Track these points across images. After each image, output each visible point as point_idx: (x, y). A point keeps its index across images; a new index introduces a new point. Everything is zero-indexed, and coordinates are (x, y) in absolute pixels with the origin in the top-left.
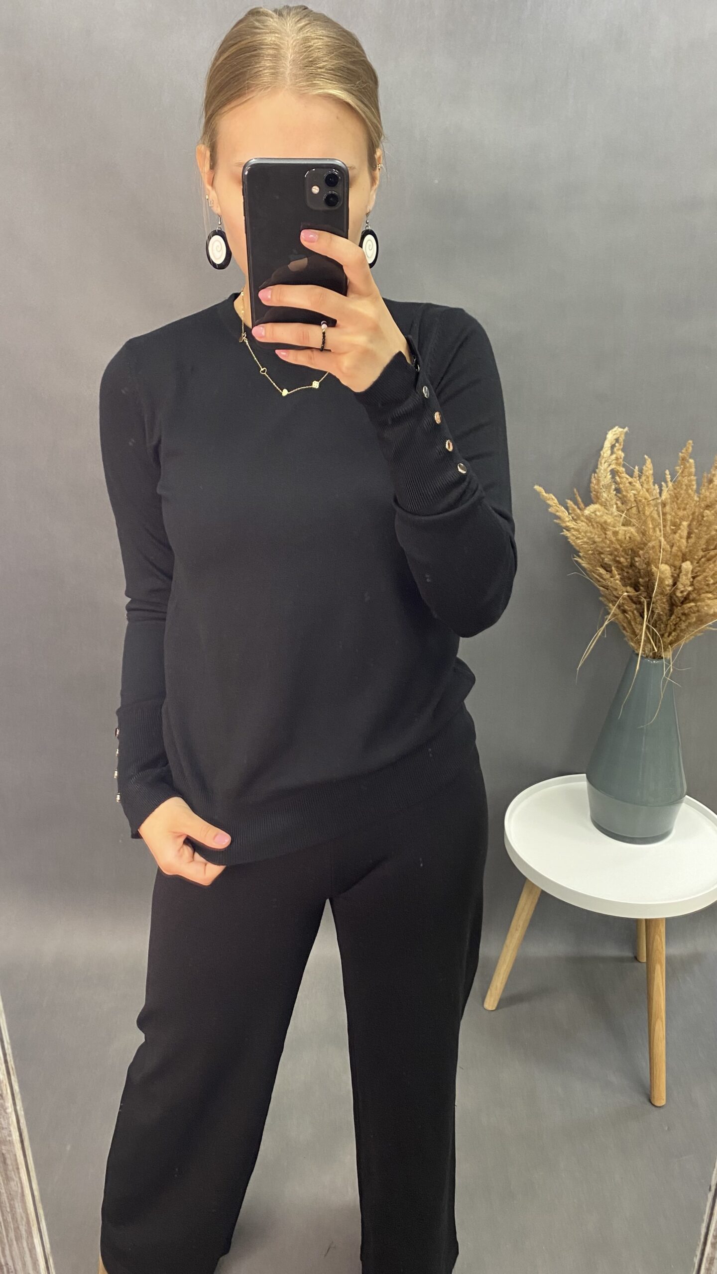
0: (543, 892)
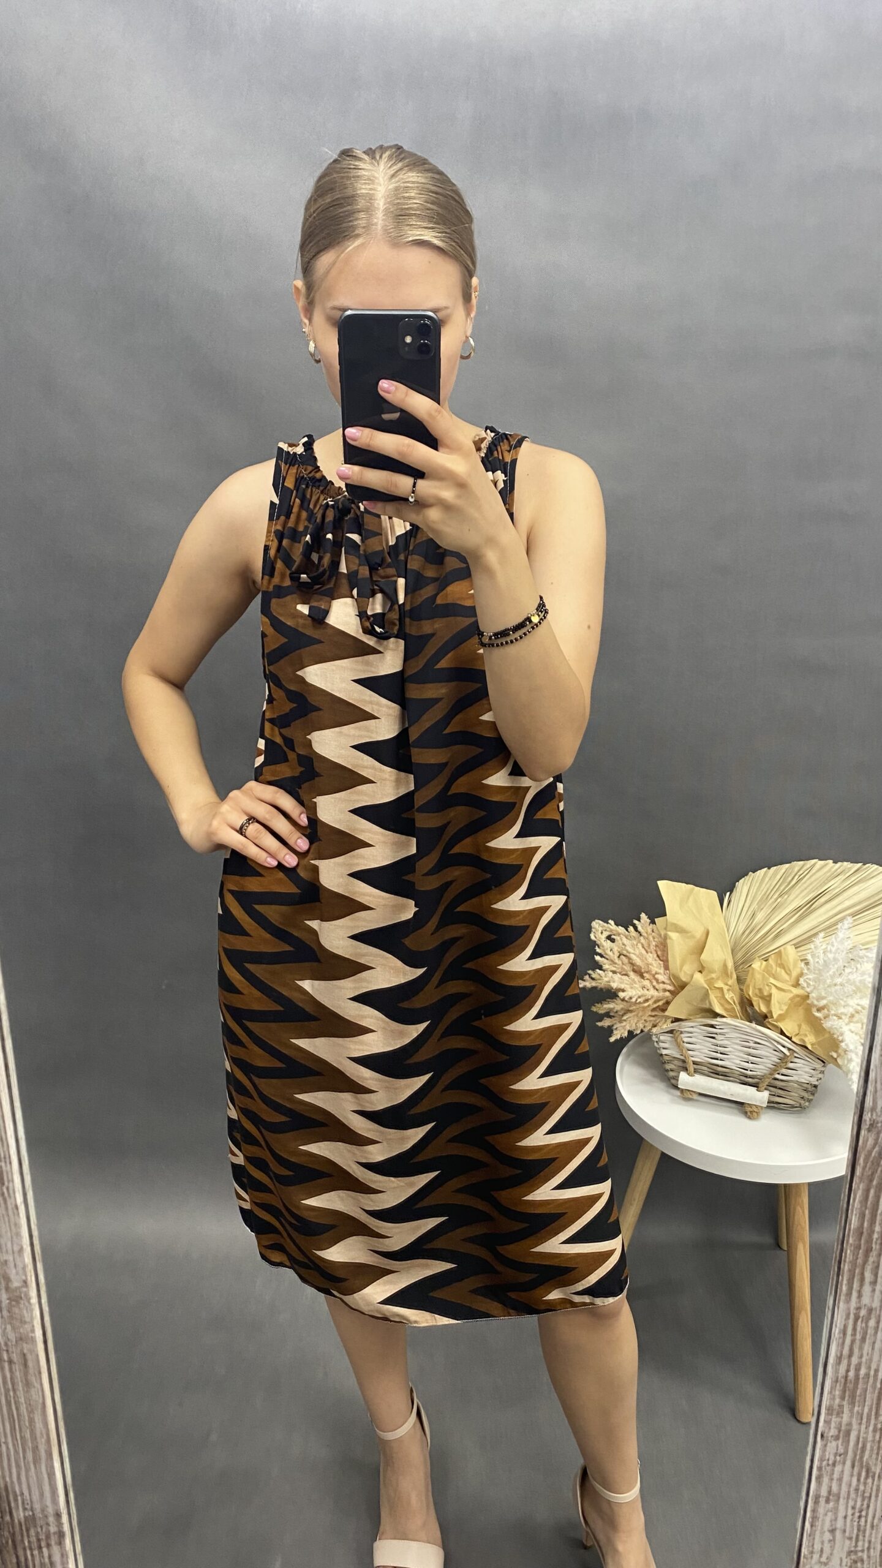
0: (663, 1155)
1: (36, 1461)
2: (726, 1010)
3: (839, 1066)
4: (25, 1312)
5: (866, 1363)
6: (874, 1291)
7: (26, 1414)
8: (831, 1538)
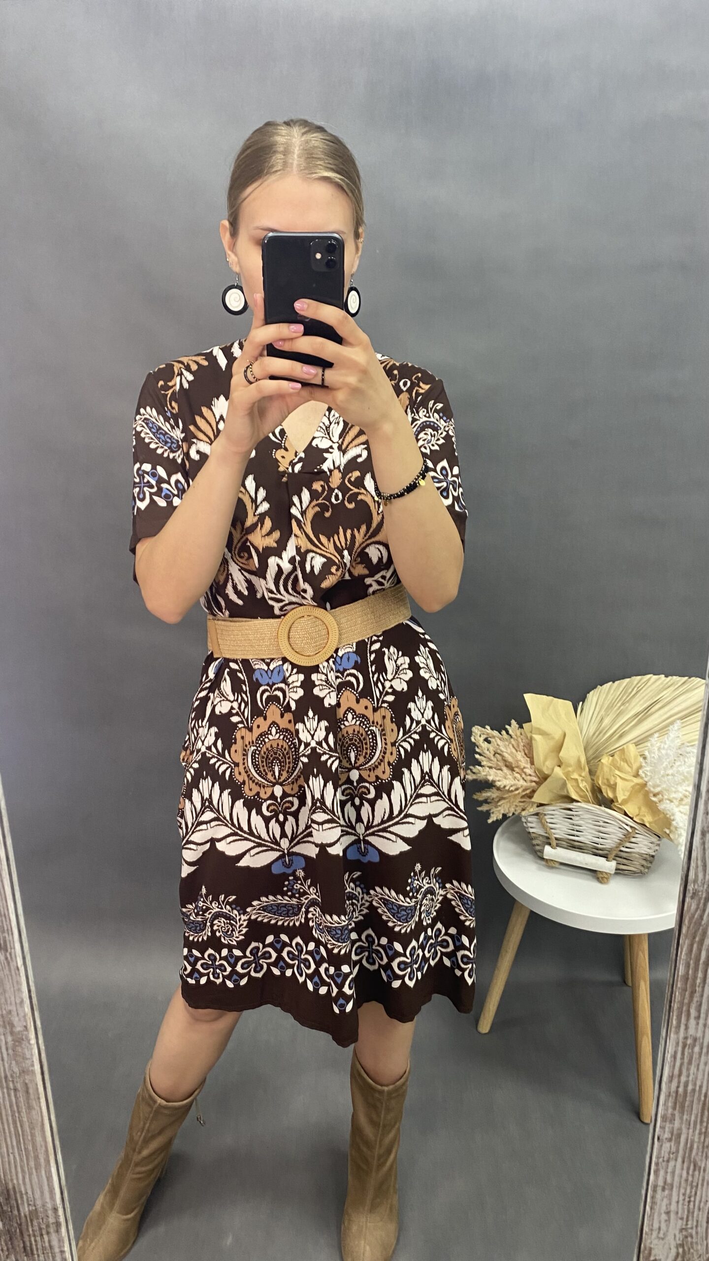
0: (532, 914)
1: (38, 1167)
2: (581, 796)
3: (671, 840)
4: (26, 1050)
5: (692, 1081)
6: (698, 1024)
7: (28, 1131)
8: (666, 1218)
